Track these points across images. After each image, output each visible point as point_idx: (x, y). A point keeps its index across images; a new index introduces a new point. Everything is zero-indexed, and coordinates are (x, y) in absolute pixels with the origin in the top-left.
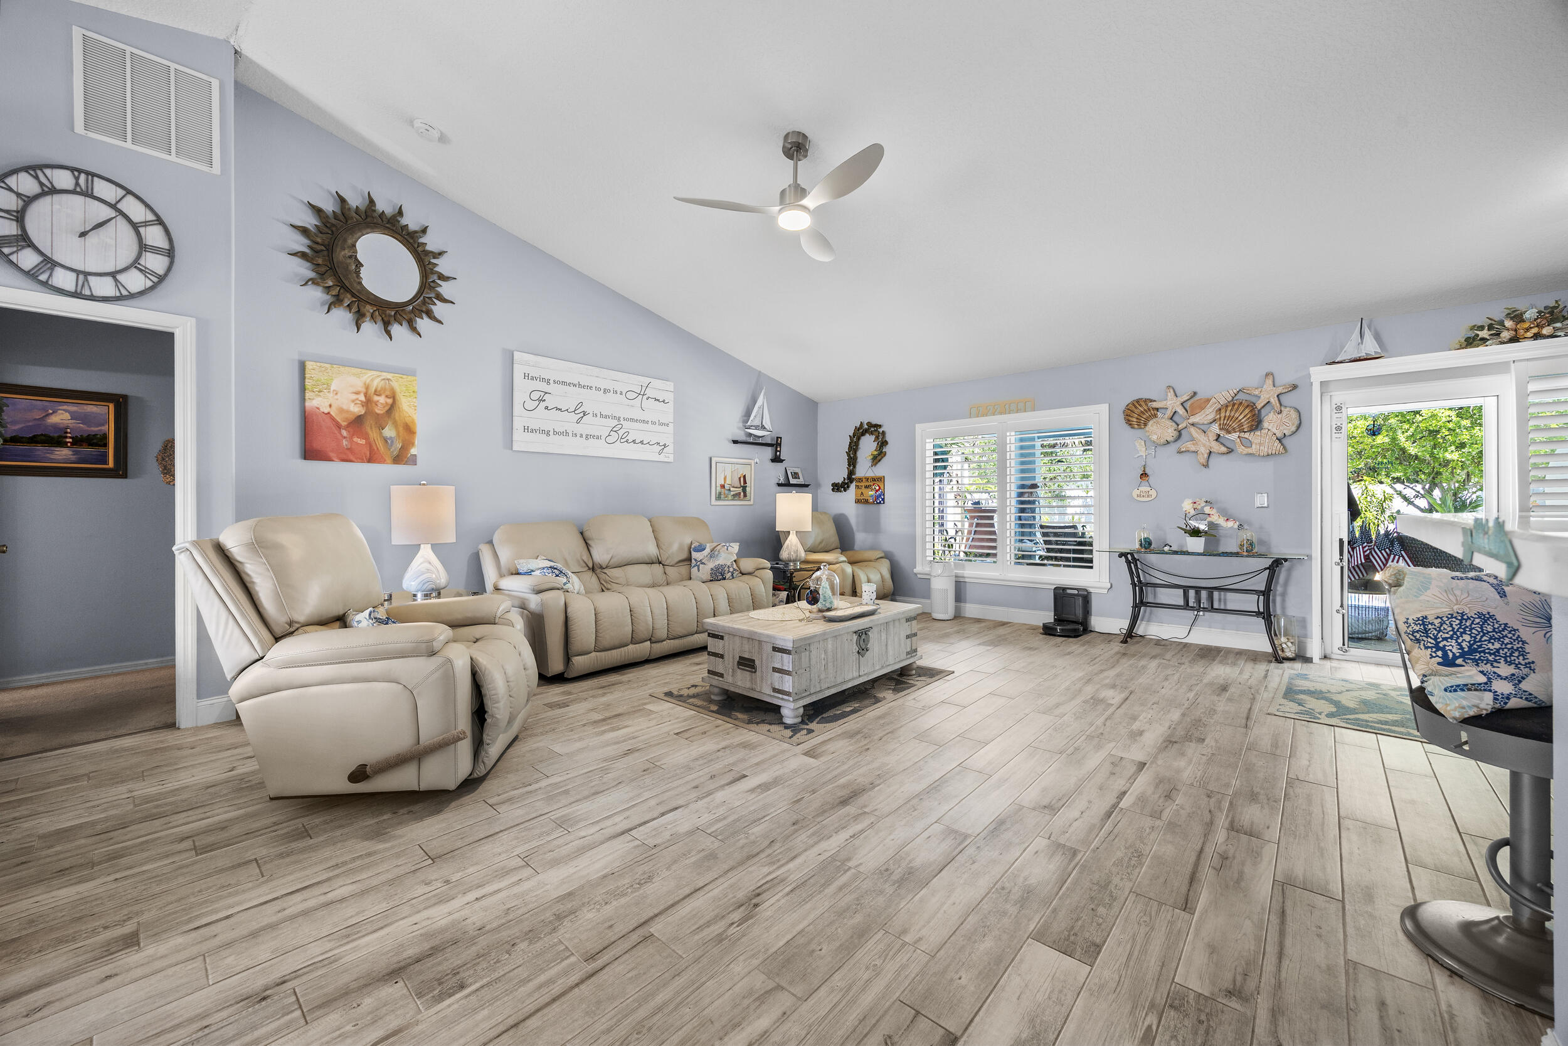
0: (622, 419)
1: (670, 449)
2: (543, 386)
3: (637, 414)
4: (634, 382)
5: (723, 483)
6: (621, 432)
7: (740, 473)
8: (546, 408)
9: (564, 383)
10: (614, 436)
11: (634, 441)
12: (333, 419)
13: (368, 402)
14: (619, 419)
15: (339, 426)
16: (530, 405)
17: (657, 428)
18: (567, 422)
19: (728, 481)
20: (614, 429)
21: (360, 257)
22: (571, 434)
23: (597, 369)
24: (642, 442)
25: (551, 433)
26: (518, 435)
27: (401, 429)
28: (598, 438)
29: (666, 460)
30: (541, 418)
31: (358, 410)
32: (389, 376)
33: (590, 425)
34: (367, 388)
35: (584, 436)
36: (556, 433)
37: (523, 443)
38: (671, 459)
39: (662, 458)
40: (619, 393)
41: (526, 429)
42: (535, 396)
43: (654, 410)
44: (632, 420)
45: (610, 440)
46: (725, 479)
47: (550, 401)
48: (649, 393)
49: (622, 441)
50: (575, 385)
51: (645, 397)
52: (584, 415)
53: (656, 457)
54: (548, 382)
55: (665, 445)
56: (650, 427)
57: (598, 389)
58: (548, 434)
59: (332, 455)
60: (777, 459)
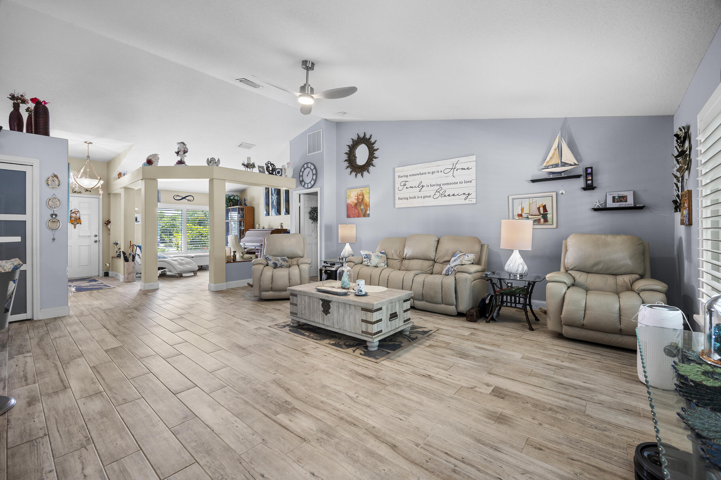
0: (441, 185)
1: (473, 195)
2: (405, 179)
3: (451, 180)
4: (448, 164)
5: (520, 213)
6: (441, 192)
7: (540, 202)
8: (407, 188)
9: (414, 175)
10: (438, 194)
11: (449, 195)
12: (351, 205)
13: (358, 199)
14: (440, 185)
15: (352, 207)
16: (401, 188)
17: (464, 185)
18: (415, 192)
19: (526, 211)
20: (438, 191)
21: (357, 155)
22: (417, 198)
23: (429, 163)
24: (454, 195)
25: (409, 198)
26: (397, 201)
27: (365, 205)
28: (429, 197)
29: (470, 202)
30: (406, 193)
31: (356, 201)
32: (362, 189)
33: (426, 191)
34: (358, 194)
35: (423, 197)
36: (410, 198)
37: (399, 204)
38: (474, 201)
39: (467, 202)
40: (440, 171)
41: (399, 199)
42: (402, 184)
43: (460, 176)
44: (448, 184)
45: (435, 197)
46: (522, 209)
47: (408, 186)
48: (458, 166)
49: (442, 196)
50: (418, 175)
51: (455, 169)
52: (423, 187)
53: (463, 202)
54: (407, 176)
55: (469, 194)
56: (459, 185)
57: (429, 173)
58: (407, 199)
59: (351, 216)
60: (589, 187)
